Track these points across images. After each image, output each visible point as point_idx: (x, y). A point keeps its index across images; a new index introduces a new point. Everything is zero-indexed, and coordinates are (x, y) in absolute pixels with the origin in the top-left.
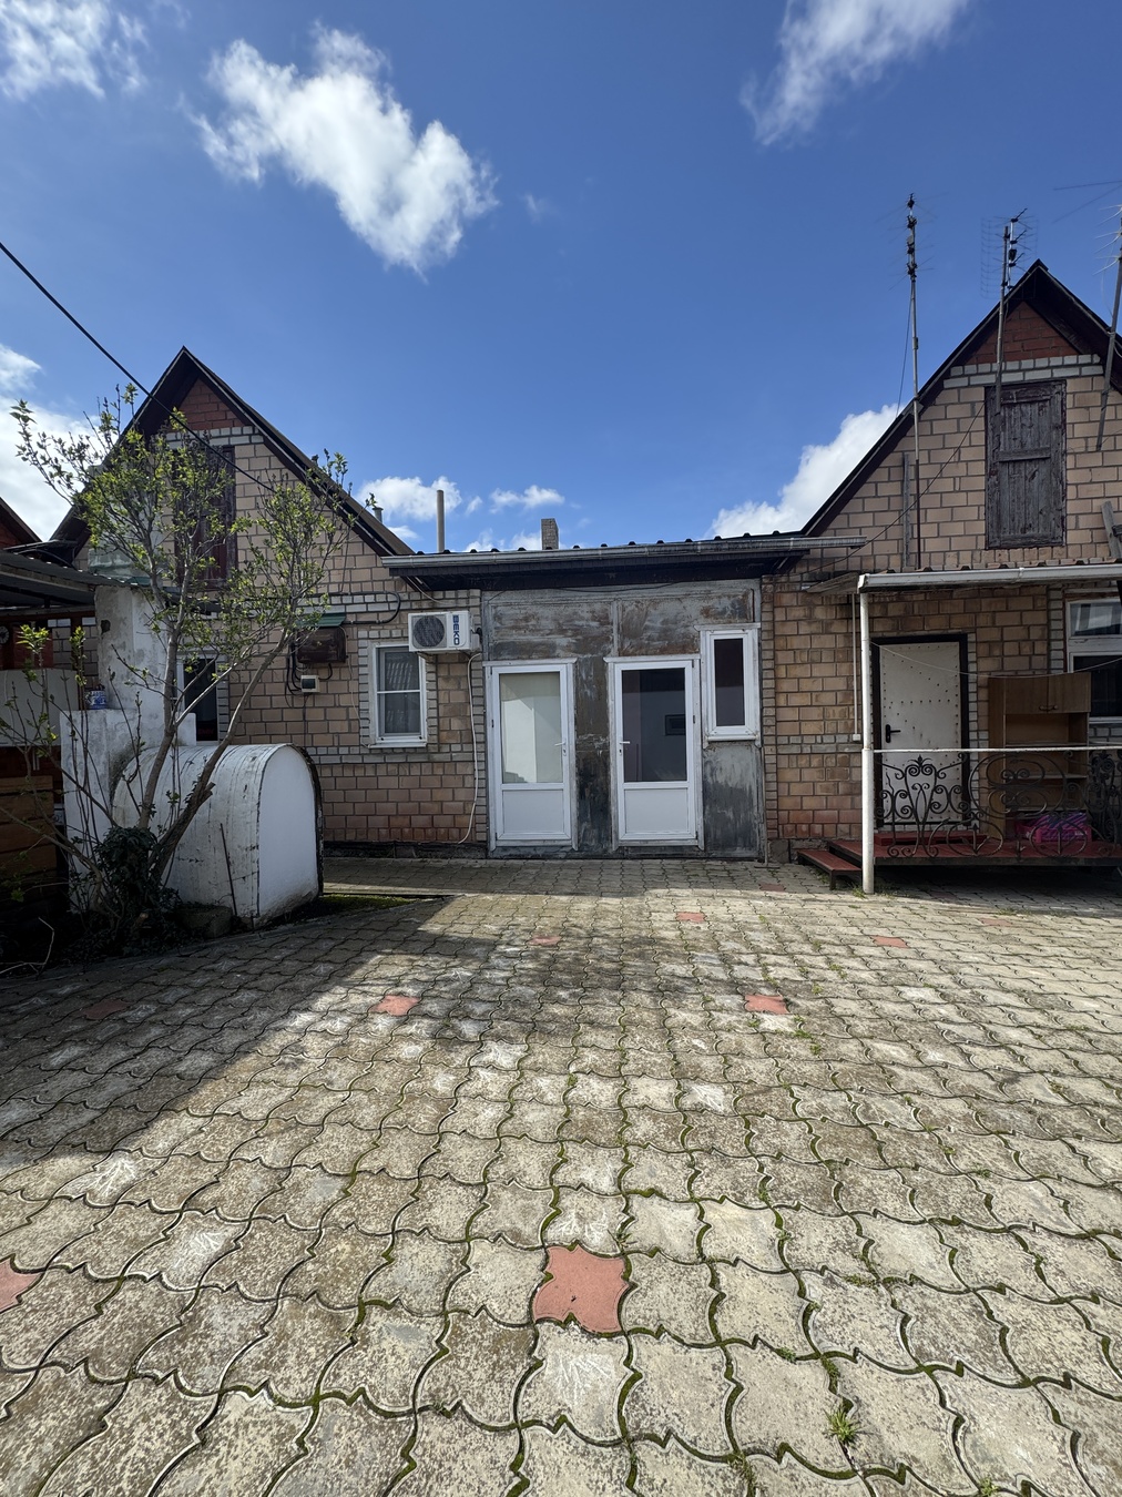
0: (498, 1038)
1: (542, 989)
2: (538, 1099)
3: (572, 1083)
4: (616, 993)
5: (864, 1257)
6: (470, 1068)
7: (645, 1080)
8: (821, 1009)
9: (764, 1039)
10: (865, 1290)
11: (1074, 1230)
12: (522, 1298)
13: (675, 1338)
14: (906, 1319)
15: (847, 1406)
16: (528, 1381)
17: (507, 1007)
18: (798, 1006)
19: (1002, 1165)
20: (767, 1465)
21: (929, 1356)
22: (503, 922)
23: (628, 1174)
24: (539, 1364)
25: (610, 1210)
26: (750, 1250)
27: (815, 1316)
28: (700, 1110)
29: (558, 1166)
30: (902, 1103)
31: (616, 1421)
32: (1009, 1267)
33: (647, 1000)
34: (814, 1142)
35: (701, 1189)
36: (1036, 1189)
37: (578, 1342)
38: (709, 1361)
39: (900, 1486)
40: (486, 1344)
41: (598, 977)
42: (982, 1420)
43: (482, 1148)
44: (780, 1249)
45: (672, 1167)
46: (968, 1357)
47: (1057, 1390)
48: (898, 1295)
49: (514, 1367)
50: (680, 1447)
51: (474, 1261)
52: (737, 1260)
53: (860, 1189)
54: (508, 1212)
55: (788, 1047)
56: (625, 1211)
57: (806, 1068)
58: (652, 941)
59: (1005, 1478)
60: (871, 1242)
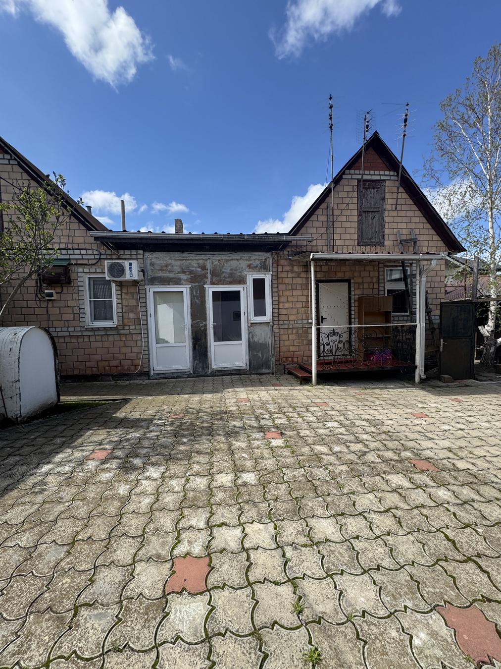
0: (153, 464)
1: (175, 439)
2: (172, 491)
3: (188, 481)
4: (209, 437)
5: (308, 536)
6: (138, 480)
7: (221, 475)
8: (295, 435)
9: (272, 450)
10: (308, 549)
11: (383, 509)
12: (160, 586)
13: (231, 587)
14: (323, 557)
15: (300, 598)
16: (162, 624)
17: (157, 449)
18: (286, 434)
19: (360, 489)
20: (268, 632)
21: (331, 570)
22: (157, 409)
23: (212, 518)
24: (168, 614)
25: (204, 535)
26: (264, 542)
27: (289, 564)
28: (245, 484)
29: (180, 520)
30: (324, 470)
31: (203, 631)
32: (361, 528)
33: (223, 439)
34: (290, 491)
35: (244, 519)
36: (371, 496)
37: (187, 600)
38: (245, 593)
39: (319, 626)
40: (141, 611)
41: (201, 430)
42: (349, 590)
43: (143, 518)
44: (276, 538)
45: (231, 511)
46: (345, 567)
47: (375, 572)
48: (321, 548)
49: (155, 619)
50: (231, 635)
51: (137, 573)
52: (258, 547)
53: (308, 508)
54: (155, 546)
55: (282, 452)
56: (210, 535)
57: (289, 460)
58: (226, 412)
59: (357, 611)
60: (311, 528)
